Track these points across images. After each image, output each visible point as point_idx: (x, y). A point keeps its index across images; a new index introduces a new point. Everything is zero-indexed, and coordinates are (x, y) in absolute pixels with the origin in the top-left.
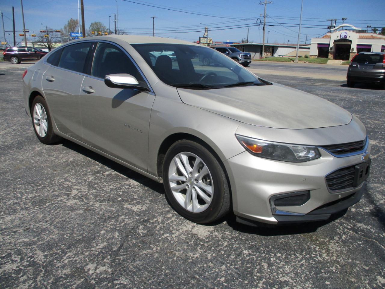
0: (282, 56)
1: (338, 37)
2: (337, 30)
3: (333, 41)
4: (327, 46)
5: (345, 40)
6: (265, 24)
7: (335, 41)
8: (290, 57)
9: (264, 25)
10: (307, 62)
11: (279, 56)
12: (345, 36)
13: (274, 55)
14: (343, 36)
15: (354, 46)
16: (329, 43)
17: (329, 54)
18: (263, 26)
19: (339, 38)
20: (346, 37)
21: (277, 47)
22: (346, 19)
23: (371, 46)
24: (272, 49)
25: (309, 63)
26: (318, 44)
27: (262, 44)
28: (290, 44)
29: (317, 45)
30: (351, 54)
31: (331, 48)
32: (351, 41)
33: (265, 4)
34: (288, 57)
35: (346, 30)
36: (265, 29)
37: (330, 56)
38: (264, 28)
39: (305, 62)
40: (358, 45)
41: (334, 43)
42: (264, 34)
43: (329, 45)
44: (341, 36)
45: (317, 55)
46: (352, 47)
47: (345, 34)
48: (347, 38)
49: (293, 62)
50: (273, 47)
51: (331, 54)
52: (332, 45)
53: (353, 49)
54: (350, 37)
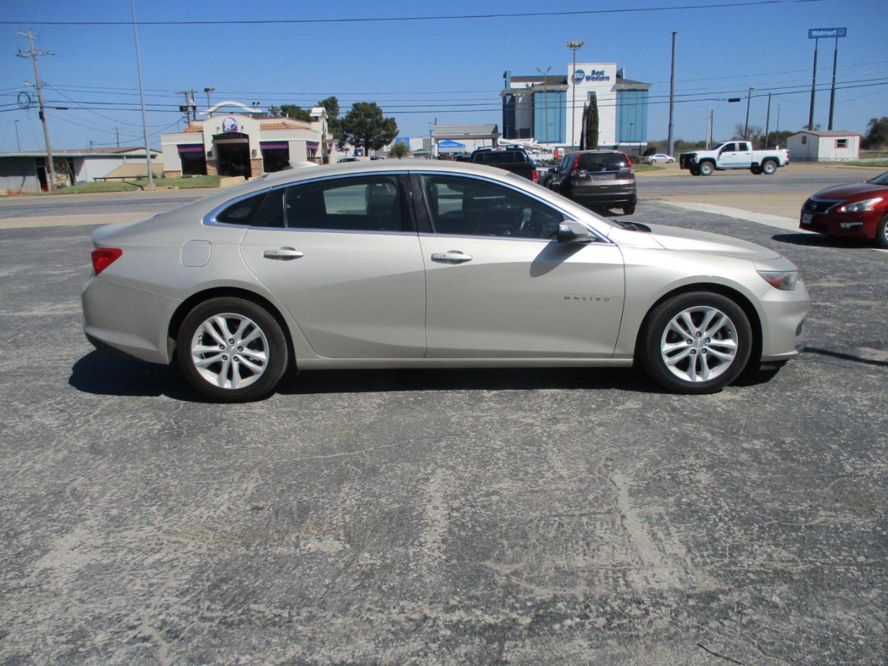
0: (105, 179)
1: (218, 128)
2: (213, 114)
3: (212, 138)
4: (200, 149)
5: (233, 134)
6: (44, 105)
7: (216, 137)
8: (126, 180)
9: (41, 108)
10: (177, 188)
11: (95, 179)
12: (232, 126)
13: (78, 179)
14: (228, 127)
15: (255, 146)
16: (201, 142)
17: (208, 167)
18: (38, 110)
19: (221, 132)
20: (236, 128)
21: (81, 159)
22: (213, 89)
23: (286, 143)
24: (70, 165)
25: (180, 188)
26: (179, 146)
27: (45, 154)
28: (97, 150)
29: (176, 150)
30: (252, 162)
31: (210, 154)
32: (246, 136)
33: (34, 56)
34: (121, 180)
35: (232, 113)
36: (45, 116)
37: (212, 170)
38: (41, 116)
39: (170, 188)
40: (262, 143)
41: (213, 142)
42: (45, 129)
43: (202, 146)
44: (224, 126)
45: (181, 169)
46: (251, 148)
47: (233, 123)
48: (239, 131)
49: (142, 189)
50: (70, 159)
51: (211, 165)
52: (209, 147)
53: (254, 152)
54: (242, 127)
